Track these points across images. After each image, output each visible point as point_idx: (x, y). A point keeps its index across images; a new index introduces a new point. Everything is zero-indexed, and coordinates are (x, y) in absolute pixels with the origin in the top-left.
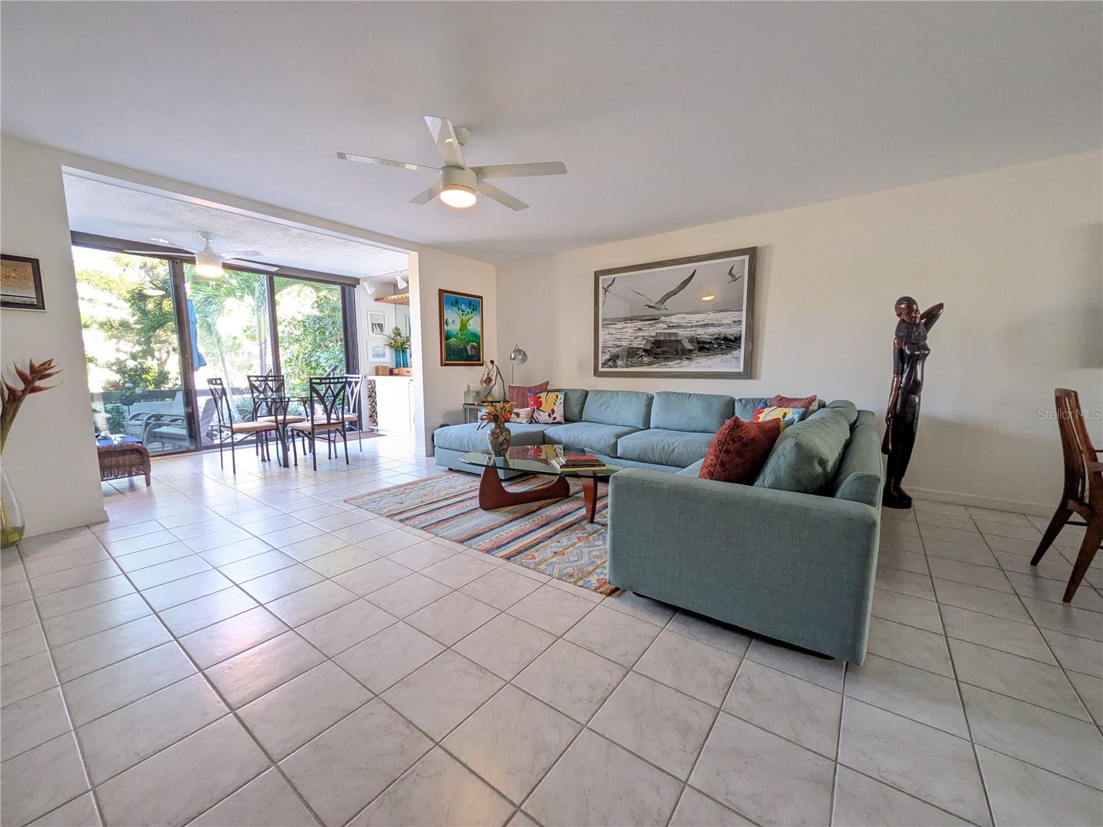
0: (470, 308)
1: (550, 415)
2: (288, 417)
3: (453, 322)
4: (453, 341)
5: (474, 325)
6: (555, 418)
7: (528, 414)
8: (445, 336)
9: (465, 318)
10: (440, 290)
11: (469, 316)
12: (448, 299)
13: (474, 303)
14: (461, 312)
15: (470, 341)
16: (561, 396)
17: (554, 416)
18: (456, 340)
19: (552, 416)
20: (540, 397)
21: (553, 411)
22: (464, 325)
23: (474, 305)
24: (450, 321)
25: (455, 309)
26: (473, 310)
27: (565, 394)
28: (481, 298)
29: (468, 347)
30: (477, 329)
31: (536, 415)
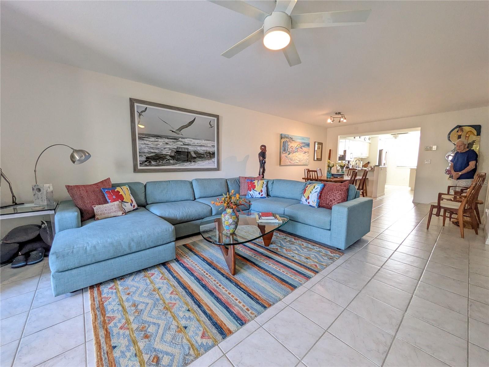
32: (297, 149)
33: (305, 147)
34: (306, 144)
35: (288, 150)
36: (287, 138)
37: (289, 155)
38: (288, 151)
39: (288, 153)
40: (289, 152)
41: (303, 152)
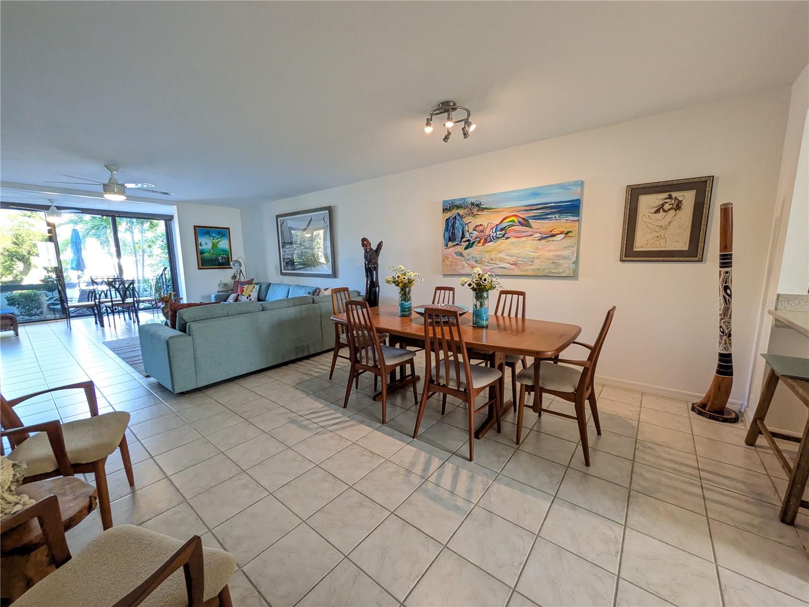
0: (219, 235)
1: (247, 298)
2: (101, 300)
3: (206, 244)
4: (206, 255)
5: (223, 244)
6: (250, 300)
7: (234, 298)
8: (200, 253)
9: (215, 241)
10: (195, 226)
11: (219, 240)
12: (201, 231)
13: (224, 232)
14: (212, 238)
15: (220, 255)
16: (257, 287)
17: (250, 298)
18: (208, 254)
19: (249, 298)
20: (244, 288)
21: (250, 296)
22: (214, 246)
23: (222, 234)
24: (203, 243)
25: (207, 236)
26: (222, 236)
27: (260, 286)
28: (229, 229)
29: (220, 258)
30: (227, 247)
31: (240, 297)
32: (502, 230)
33: (544, 219)
34: (551, 208)
35: (462, 238)
36: (458, 207)
37: (467, 251)
38: (464, 239)
39: (463, 244)
40: (469, 241)
41: (538, 235)
